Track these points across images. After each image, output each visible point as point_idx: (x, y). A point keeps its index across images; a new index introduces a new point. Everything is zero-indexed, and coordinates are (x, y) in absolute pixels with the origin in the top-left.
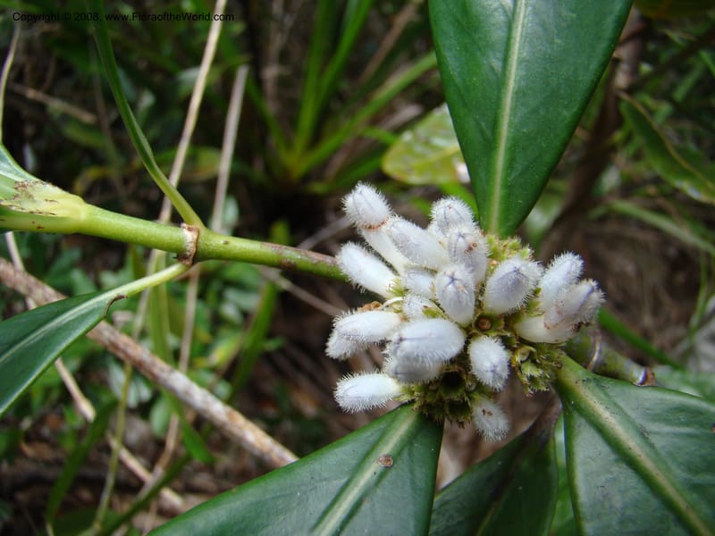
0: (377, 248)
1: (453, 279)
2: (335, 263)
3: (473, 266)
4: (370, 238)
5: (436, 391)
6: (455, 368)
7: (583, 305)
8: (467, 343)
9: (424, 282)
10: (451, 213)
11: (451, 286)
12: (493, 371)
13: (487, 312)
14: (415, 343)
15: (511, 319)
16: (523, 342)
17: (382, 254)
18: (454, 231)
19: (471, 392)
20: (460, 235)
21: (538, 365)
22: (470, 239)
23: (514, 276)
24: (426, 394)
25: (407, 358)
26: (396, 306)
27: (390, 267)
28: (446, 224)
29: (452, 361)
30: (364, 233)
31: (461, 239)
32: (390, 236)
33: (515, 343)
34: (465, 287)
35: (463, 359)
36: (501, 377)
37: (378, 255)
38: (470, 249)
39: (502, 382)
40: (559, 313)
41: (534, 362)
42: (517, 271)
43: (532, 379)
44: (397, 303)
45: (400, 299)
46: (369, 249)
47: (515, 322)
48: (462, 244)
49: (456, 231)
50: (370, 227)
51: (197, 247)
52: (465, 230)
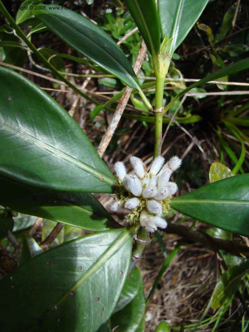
0: (163, 167)
1: (152, 190)
2: (159, 155)
3: (157, 196)
4: (166, 165)
5: (123, 190)
6: (129, 194)
7: (150, 227)
8: (137, 197)
9: (154, 183)
10: (172, 188)
11: (150, 190)
12: (129, 204)
13: (146, 202)
14: (134, 182)
15: (145, 209)
16: (140, 213)
17: (162, 170)
18: (167, 189)
19: (124, 200)
20: (165, 191)
21: (134, 218)
22: (164, 194)
23: (156, 207)
24: (122, 187)
25: (130, 181)
26: (146, 176)
27: (159, 173)
28: (169, 187)
29: (131, 193)
30: (167, 163)
31: (164, 191)
32: (165, 172)
33: (139, 211)
34: (151, 194)
35: (132, 196)
36: (128, 207)
37: (161, 168)
38: (162, 194)
39: (127, 207)
40: (148, 221)
41: (135, 217)
42: (157, 208)
43: (130, 217)
44: (147, 176)
45: (148, 176)
46: (163, 165)
47: (145, 210)
48: (163, 192)
49: (166, 190)
50: (169, 165)
51: (157, 112)
52: (167, 192)
